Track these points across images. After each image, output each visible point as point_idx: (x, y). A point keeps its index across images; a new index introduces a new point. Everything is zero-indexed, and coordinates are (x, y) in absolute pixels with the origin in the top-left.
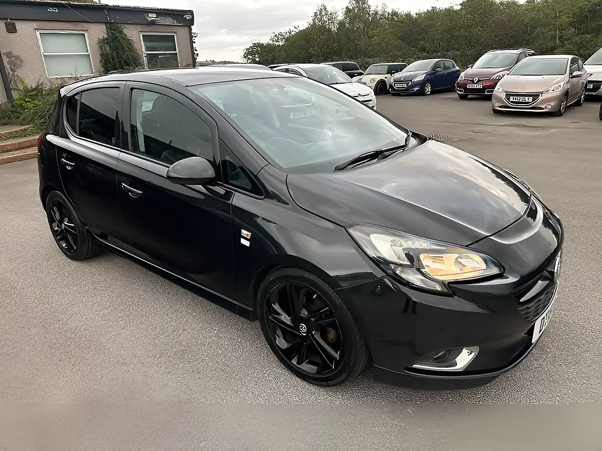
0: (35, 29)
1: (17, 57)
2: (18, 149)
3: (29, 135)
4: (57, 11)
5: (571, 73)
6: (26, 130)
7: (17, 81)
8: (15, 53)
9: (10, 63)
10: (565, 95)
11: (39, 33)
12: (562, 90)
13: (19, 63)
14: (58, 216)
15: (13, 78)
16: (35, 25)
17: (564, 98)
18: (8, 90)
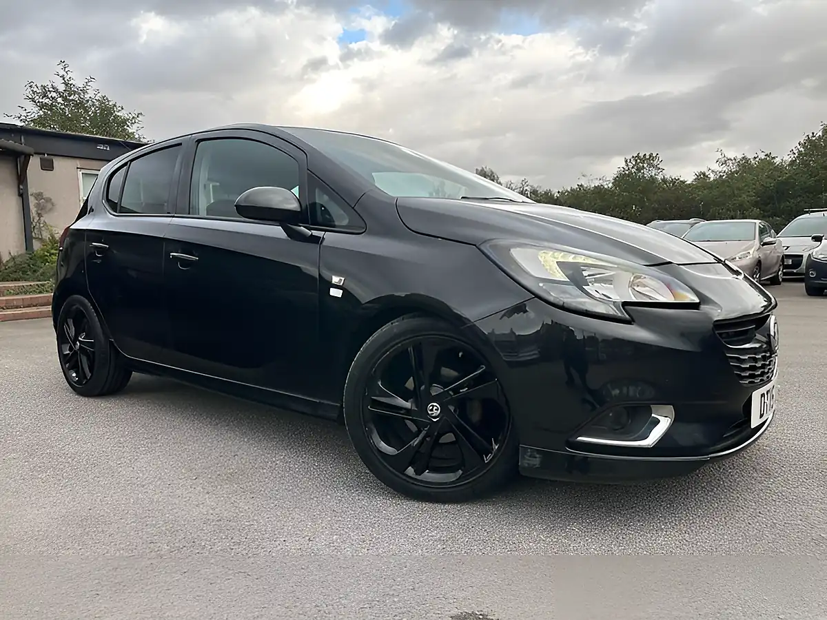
0: (78, 168)
1: (49, 200)
2: (29, 306)
3: (47, 291)
4: (108, 149)
5: (761, 240)
6: (43, 286)
7: (43, 229)
8: (46, 195)
9: (38, 205)
10: (757, 265)
11: (81, 173)
12: (753, 257)
13: (49, 206)
14: (72, 332)
15: (38, 224)
16: (78, 163)
17: (757, 269)
18: (28, 239)
